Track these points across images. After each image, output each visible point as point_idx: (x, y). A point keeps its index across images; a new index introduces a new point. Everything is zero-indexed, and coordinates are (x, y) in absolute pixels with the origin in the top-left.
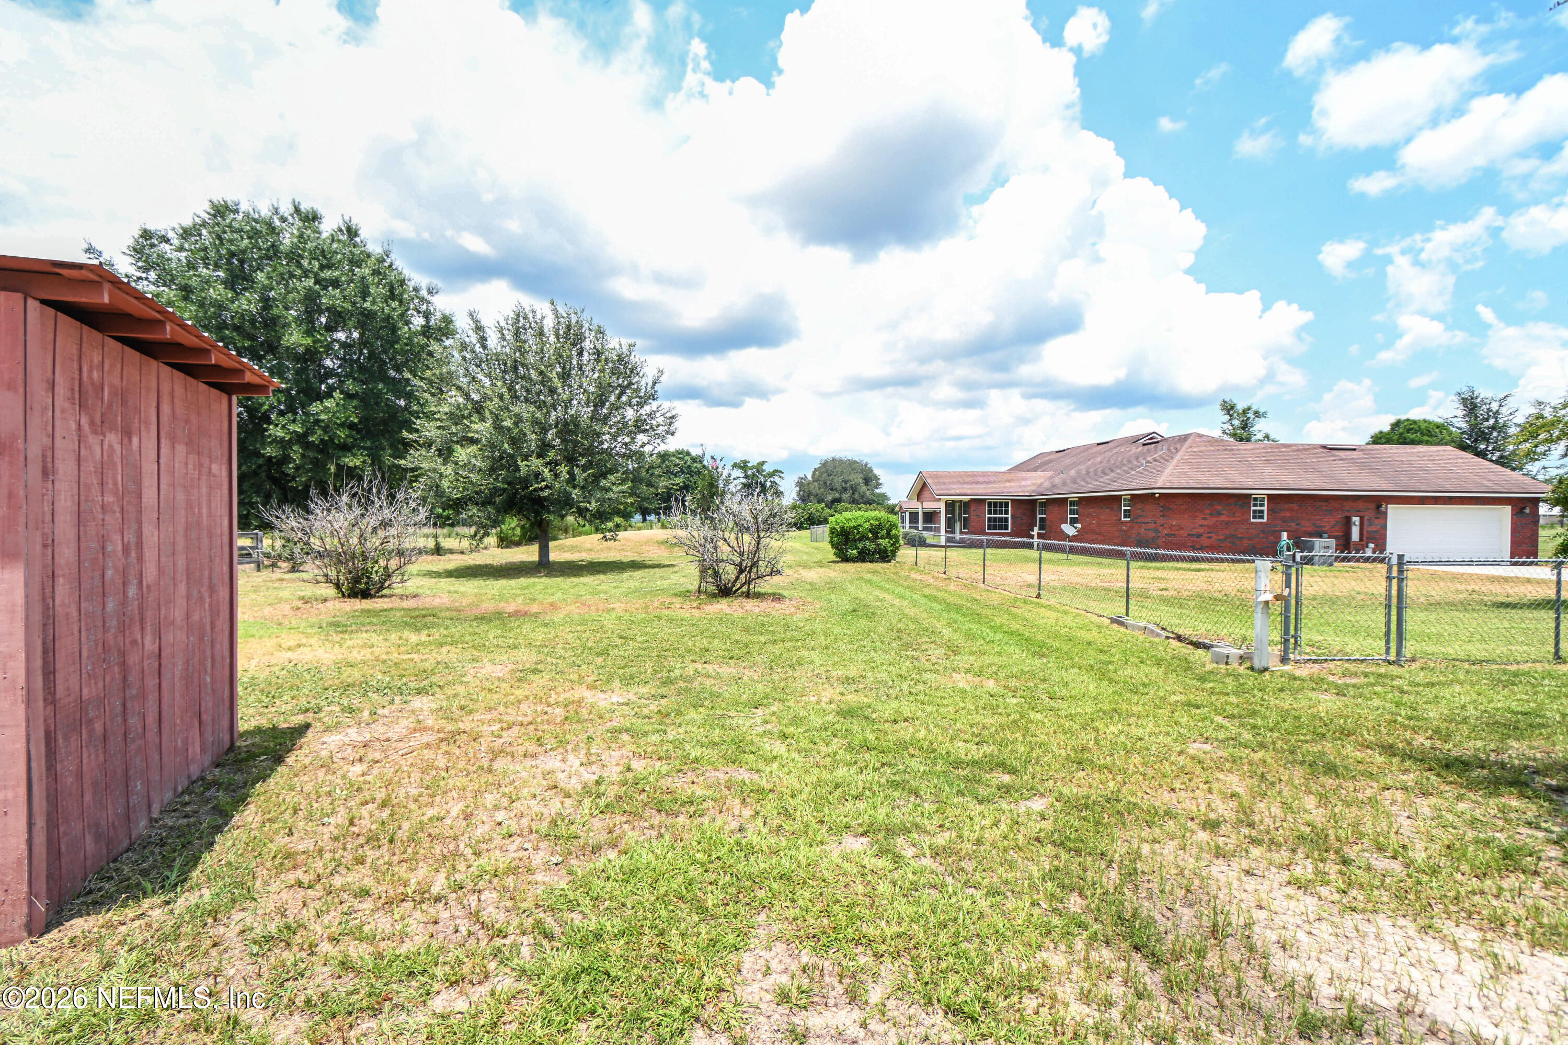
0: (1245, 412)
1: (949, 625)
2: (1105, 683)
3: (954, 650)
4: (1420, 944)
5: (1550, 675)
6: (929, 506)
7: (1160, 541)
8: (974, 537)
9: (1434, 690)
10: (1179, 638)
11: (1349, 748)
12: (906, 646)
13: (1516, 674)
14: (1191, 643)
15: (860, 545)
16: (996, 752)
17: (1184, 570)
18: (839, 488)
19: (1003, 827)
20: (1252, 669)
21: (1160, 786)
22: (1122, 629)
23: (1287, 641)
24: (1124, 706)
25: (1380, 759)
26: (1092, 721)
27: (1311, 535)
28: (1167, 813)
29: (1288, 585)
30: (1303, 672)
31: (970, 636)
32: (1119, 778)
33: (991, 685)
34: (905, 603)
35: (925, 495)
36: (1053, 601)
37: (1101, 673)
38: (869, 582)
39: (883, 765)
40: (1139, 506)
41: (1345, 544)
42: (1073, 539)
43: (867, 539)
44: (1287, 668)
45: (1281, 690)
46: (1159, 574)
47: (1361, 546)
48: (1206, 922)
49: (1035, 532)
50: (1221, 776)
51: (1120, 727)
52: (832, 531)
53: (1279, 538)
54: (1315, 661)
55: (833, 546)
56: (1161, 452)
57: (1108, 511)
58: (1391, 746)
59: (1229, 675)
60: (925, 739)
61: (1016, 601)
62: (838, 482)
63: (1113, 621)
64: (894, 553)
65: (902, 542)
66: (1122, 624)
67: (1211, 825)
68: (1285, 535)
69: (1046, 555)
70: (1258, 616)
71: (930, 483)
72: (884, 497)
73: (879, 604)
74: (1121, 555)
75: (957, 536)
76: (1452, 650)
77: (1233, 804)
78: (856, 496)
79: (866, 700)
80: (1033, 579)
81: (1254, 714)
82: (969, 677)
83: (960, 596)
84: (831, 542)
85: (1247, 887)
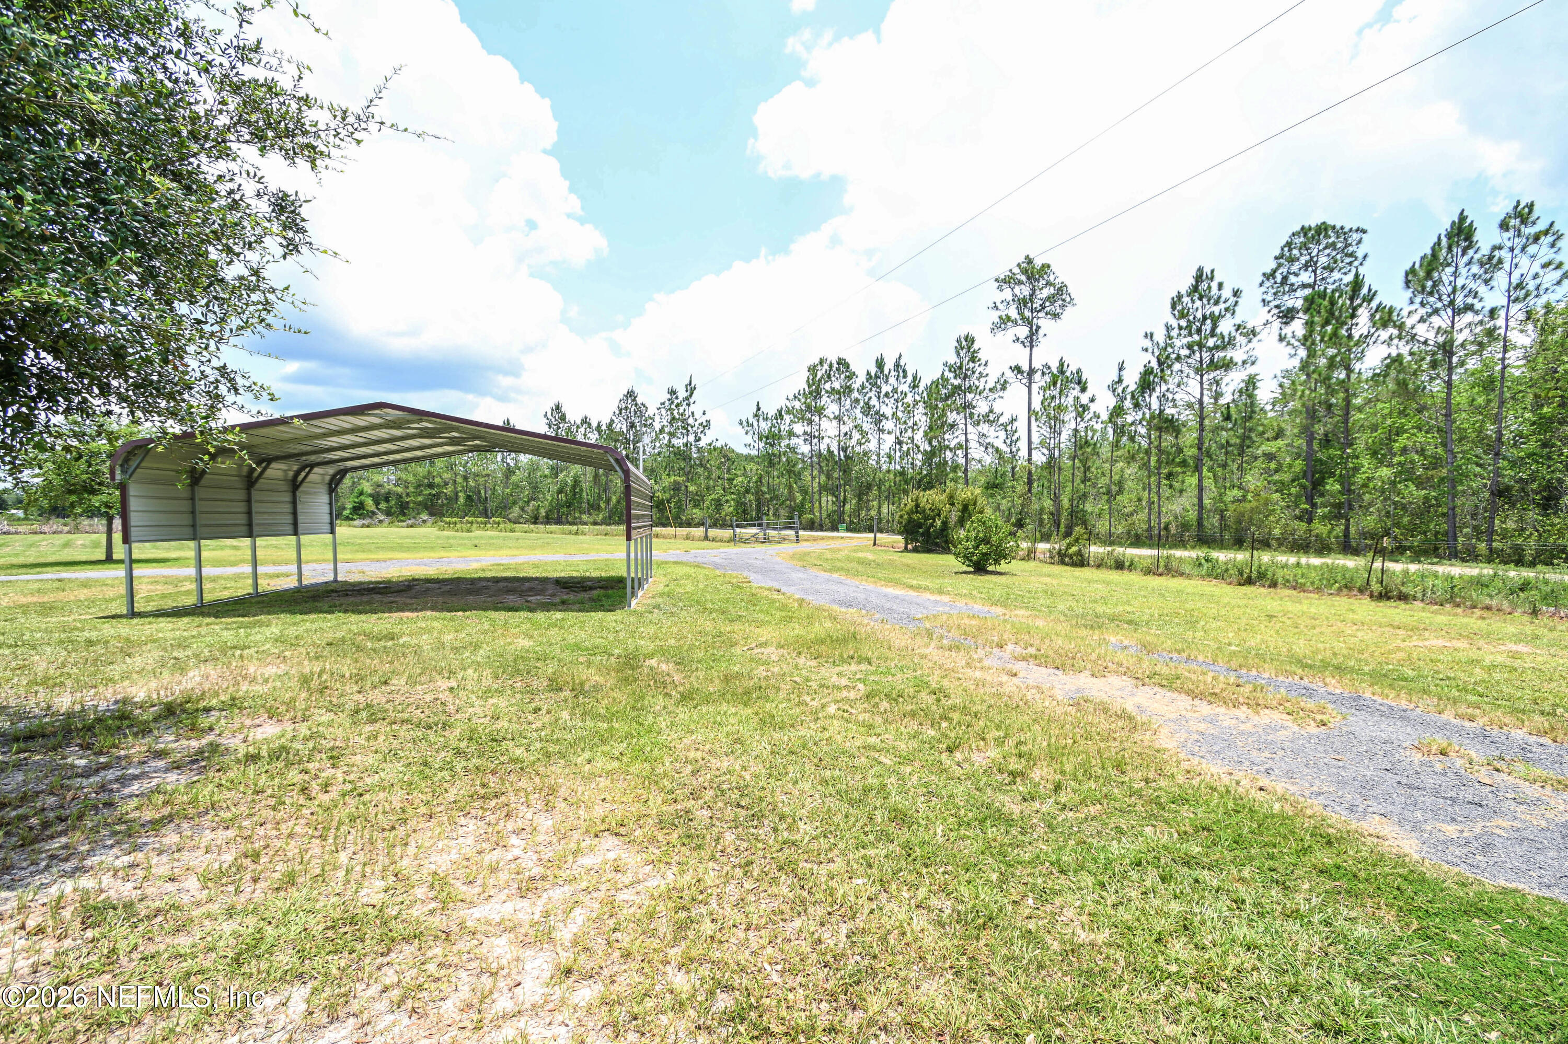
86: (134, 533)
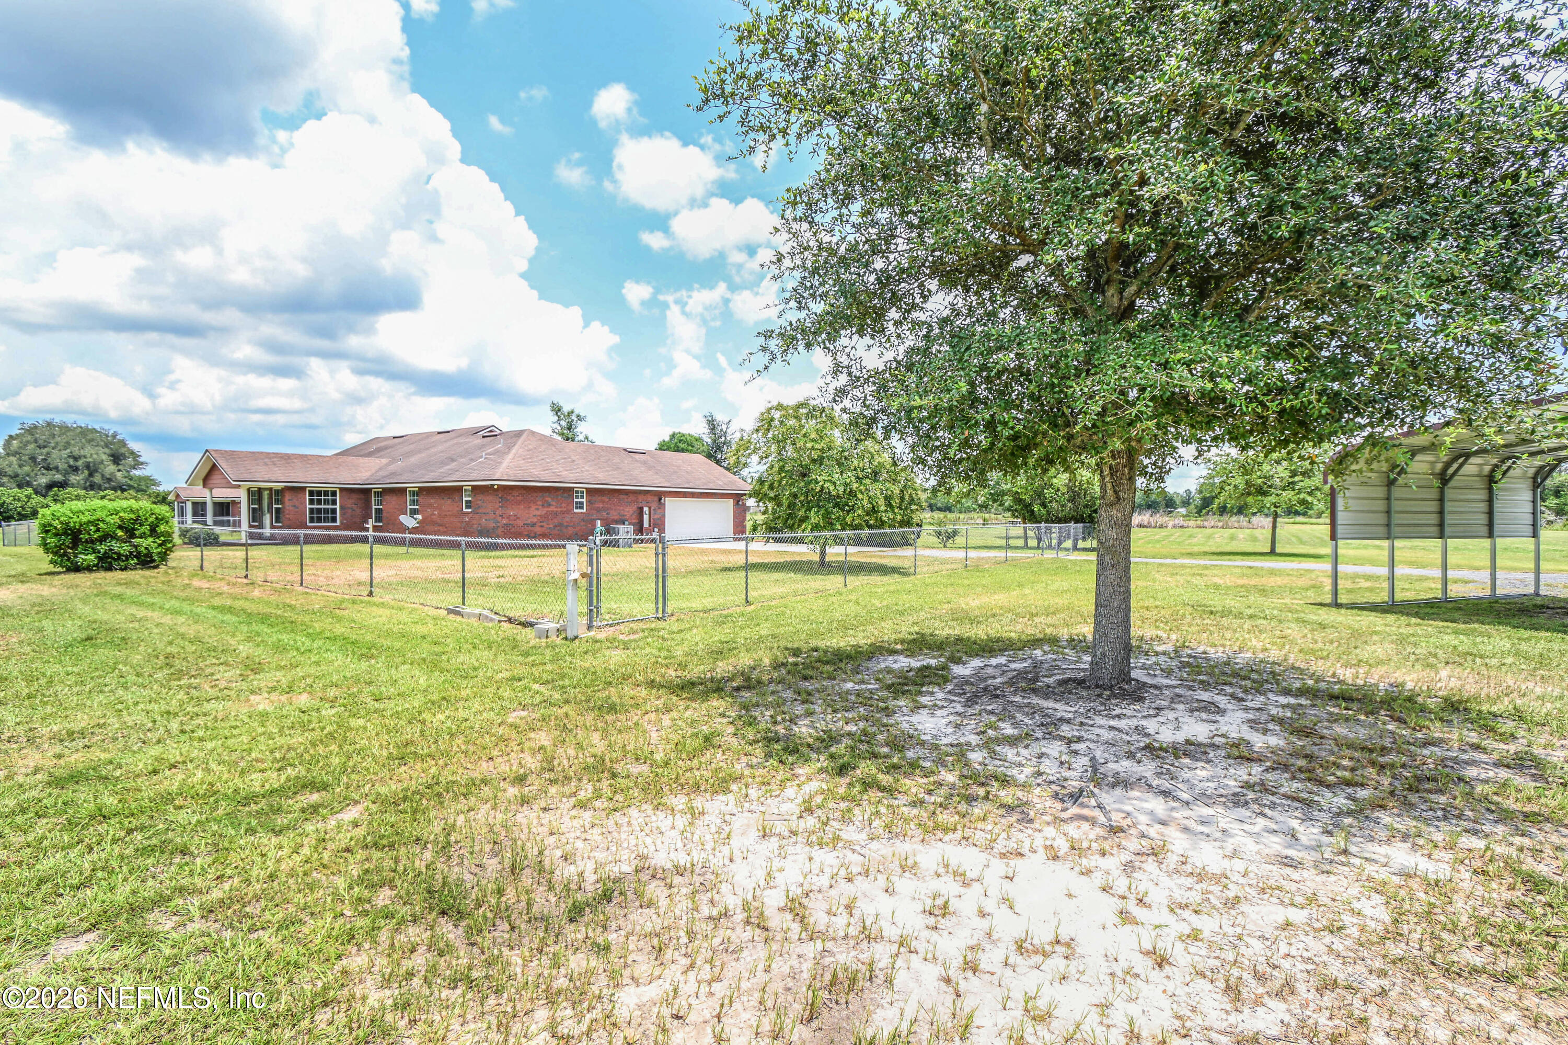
0: (570, 414)
1: (249, 639)
2: (437, 673)
3: (256, 668)
4: (654, 818)
5: (743, 615)
6: (223, 494)
7: (500, 531)
8: (286, 531)
9: (682, 635)
10: (510, 620)
11: (626, 689)
12: (180, 674)
13: (726, 617)
14: (520, 624)
15: (102, 548)
16: (303, 773)
17: (520, 557)
18: (62, 466)
19: (306, 851)
20: (566, 639)
21: (480, 758)
22: (459, 618)
23: (591, 611)
24: (454, 692)
25: (644, 692)
26: (420, 713)
27: (617, 522)
28: (482, 781)
29: (591, 564)
30: (602, 635)
31: (279, 648)
32: (441, 762)
33: (303, 700)
34: (182, 619)
35: (216, 479)
36: (387, 598)
37: (433, 665)
38: (120, 596)
39: (130, 832)
40: (480, 497)
41: (640, 529)
42: (414, 530)
43: (114, 537)
44: (592, 634)
45: (586, 653)
46: (499, 562)
47: (650, 531)
48: (507, 863)
49: (370, 524)
50: (532, 735)
51: (447, 713)
52: (45, 529)
53: (595, 526)
54: (611, 625)
55: (47, 550)
56: (500, 445)
57: (449, 502)
58: (652, 681)
59: (548, 647)
60: (202, 783)
61: (342, 602)
62: (59, 457)
63: (450, 611)
64: (164, 557)
65: (177, 540)
66: (458, 613)
67: (520, 780)
68: (599, 522)
69: (378, 548)
70: (570, 593)
71: (222, 464)
72: (151, 482)
73: (136, 625)
74: (455, 545)
75: (267, 531)
76: (696, 604)
77: (539, 757)
78: (97, 479)
79: (103, 756)
80: (365, 576)
81: (562, 677)
82: (274, 696)
83: (268, 603)
84: (45, 545)
85: (543, 822)
86: (1340, 530)
